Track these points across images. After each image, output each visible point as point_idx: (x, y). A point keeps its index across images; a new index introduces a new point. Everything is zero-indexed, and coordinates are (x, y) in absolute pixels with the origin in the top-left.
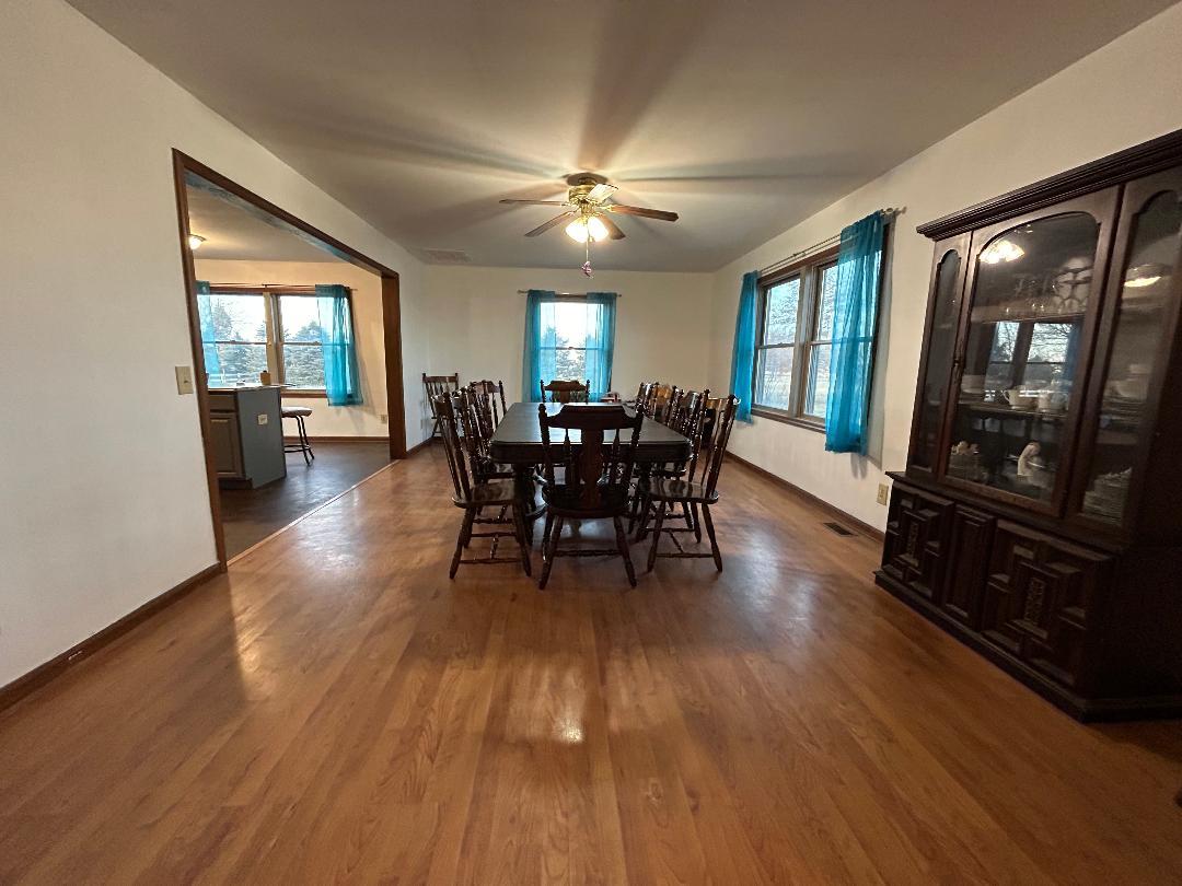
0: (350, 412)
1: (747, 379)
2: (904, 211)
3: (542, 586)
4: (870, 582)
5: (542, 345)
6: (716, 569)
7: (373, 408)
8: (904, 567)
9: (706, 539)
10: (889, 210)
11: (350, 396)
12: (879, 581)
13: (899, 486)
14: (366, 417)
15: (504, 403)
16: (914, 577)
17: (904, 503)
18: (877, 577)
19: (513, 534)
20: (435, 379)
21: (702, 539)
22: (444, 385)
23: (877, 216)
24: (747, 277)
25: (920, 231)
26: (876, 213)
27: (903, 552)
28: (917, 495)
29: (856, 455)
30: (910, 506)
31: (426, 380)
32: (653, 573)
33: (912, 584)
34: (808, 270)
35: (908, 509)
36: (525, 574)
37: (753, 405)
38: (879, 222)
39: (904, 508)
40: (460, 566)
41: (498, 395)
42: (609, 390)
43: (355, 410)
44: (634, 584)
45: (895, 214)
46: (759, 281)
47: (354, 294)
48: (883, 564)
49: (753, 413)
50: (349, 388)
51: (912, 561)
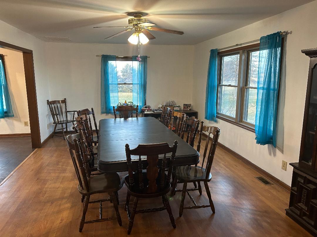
0: (6, 121)
1: (213, 100)
2: (291, 33)
3: (129, 233)
4: (284, 214)
5: (110, 83)
6: (212, 212)
7: (20, 118)
8: (301, 210)
9: (204, 193)
10: (284, 32)
11: (6, 112)
12: (287, 214)
13: (296, 171)
14: (16, 123)
15: (94, 120)
16: (305, 215)
17: (299, 179)
18: (287, 212)
19: (109, 200)
20: (54, 102)
21: (203, 193)
22: (58, 105)
23: (278, 34)
24: (213, 51)
25: (303, 52)
26: (278, 33)
27: (300, 202)
28: (306, 177)
29: (270, 145)
30: (302, 181)
31: (49, 103)
32: (182, 218)
33: (304, 217)
34: (243, 52)
35: (301, 183)
36: (119, 225)
37: (217, 113)
38: (279, 37)
39: (299, 182)
40: (85, 225)
41: (91, 116)
42: (145, 104)
43: (9, 120)
44: (174, 227)
45: (287, 33)
46: (219, 53)
47: (5, 58)
48: (290, 206)
49: (217, 117)
50: (5, 107)
51: (304, 207)
